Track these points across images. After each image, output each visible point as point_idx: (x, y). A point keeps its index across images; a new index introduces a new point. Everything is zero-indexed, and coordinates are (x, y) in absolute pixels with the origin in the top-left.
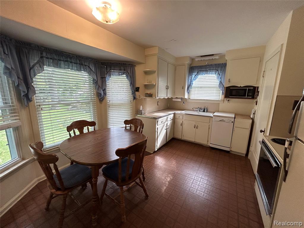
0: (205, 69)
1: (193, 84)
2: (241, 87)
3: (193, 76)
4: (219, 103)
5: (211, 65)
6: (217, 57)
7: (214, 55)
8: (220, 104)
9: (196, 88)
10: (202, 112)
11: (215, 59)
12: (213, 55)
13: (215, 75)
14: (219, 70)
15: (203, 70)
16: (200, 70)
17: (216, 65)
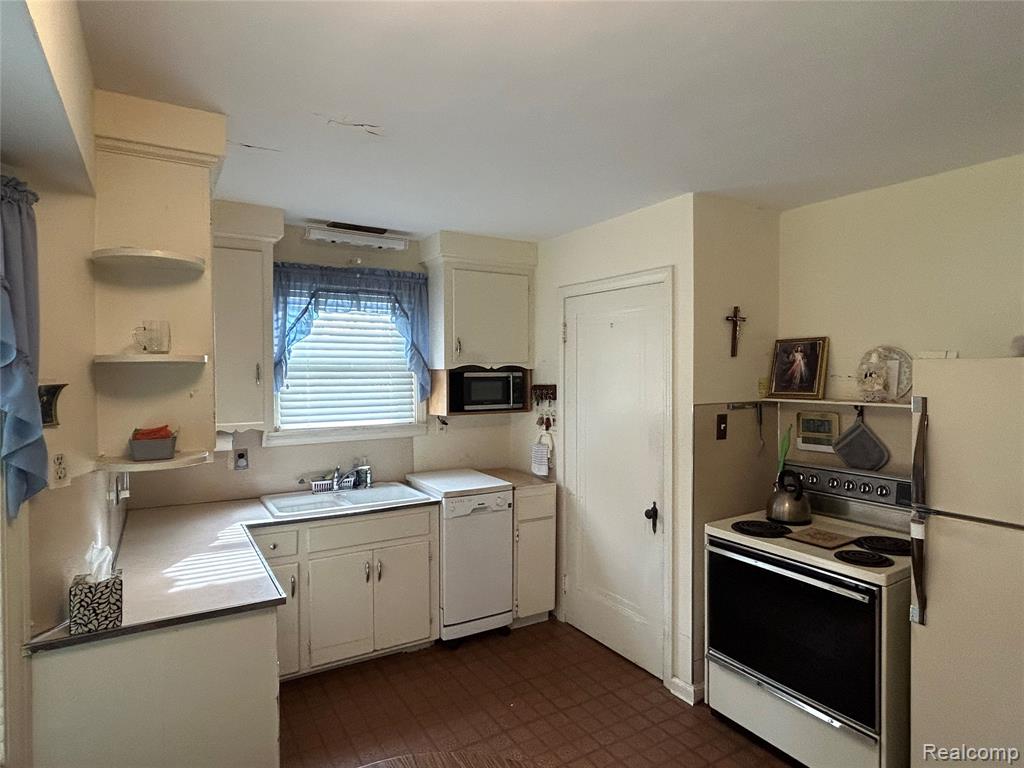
0: (345, 287)
1: (289, 352)
2: (492, 370)
3: (293, 312)
4: (411, 438)
5: (373, 272)
6: (399, 246)
7: (386, 235)
8: (415, 439)
9: (307, 374)
10: (349, 488)
11: (390, 250)
12: (382, 231)
13: (388, 318)
14: (405, 299)
15: (339, 287)
16: (323, 286)
17: (388, 273)
